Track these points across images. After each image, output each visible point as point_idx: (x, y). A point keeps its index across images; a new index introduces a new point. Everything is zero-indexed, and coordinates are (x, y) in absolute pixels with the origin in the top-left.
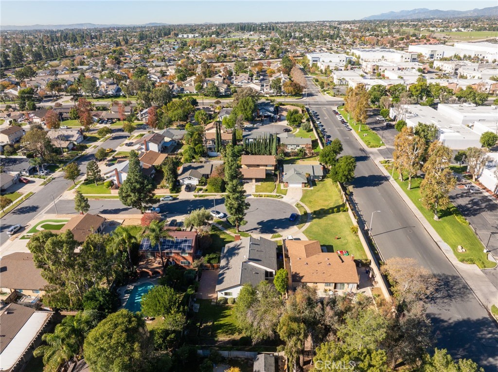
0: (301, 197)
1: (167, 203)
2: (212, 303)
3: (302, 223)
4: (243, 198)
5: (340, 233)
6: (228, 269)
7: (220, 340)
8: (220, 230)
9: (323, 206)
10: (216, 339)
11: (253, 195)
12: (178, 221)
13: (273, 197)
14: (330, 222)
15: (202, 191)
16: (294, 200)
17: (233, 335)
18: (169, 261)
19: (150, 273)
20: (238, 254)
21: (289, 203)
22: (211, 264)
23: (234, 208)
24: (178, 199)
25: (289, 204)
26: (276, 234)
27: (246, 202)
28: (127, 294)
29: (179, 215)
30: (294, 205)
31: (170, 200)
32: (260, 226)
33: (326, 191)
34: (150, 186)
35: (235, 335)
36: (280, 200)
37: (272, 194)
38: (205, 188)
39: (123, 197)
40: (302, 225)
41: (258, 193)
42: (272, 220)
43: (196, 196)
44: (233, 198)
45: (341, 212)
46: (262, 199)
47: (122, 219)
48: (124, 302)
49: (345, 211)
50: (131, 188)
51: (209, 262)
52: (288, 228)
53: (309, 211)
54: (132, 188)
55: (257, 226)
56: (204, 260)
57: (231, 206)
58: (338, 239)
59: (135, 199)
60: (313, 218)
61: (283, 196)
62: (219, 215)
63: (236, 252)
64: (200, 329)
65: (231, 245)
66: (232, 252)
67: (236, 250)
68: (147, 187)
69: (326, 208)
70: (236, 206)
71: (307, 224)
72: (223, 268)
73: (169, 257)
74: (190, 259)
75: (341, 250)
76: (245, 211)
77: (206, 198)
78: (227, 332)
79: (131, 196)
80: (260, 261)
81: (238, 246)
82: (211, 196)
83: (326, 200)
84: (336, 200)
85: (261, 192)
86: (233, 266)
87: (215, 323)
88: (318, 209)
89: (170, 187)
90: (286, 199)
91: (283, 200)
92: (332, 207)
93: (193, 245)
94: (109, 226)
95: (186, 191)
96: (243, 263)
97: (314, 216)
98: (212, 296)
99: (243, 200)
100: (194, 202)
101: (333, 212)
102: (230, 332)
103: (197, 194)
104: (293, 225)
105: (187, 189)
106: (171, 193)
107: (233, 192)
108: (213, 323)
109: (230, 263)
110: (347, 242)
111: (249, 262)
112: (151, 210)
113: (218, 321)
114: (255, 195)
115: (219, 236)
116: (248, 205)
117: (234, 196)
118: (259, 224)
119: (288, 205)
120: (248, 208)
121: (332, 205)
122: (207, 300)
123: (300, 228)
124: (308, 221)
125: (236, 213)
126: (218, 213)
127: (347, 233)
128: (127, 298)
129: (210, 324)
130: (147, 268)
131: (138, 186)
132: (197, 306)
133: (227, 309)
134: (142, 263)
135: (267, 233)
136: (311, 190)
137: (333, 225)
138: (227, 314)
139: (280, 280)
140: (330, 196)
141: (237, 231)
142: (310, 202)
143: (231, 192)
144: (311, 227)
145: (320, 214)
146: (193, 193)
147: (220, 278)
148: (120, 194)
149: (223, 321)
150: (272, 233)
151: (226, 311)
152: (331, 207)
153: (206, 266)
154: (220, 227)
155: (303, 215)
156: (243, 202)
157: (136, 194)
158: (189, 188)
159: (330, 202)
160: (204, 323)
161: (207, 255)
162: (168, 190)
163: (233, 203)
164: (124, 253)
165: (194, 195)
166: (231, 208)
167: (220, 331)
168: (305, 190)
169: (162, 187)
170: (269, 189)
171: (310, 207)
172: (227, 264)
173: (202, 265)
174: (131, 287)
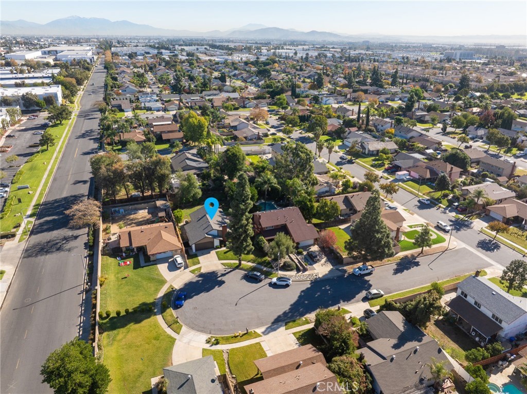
11: (260, 336)
13: (223, 339)
16: (185, 340)
21: (193, 332)
25: (193, 328)
26: (197, 273)
30: (185, 327)
32: (219, 279)
37: (229, 346)
42: (208, 290)
52: (186, 285)
55: (224, 278)
58: (125, 278)
60: (154, 304)
61: (207, 346)
71: (162, 295)
90: (200, 339)
91: (204, 337)
114: (257, 335)
118: (223, 282)
123: (171, 286)
135: (208, 273)
142: (157, 339)
144: (157, 290)
150: (202, 273)
171: (157, 326)
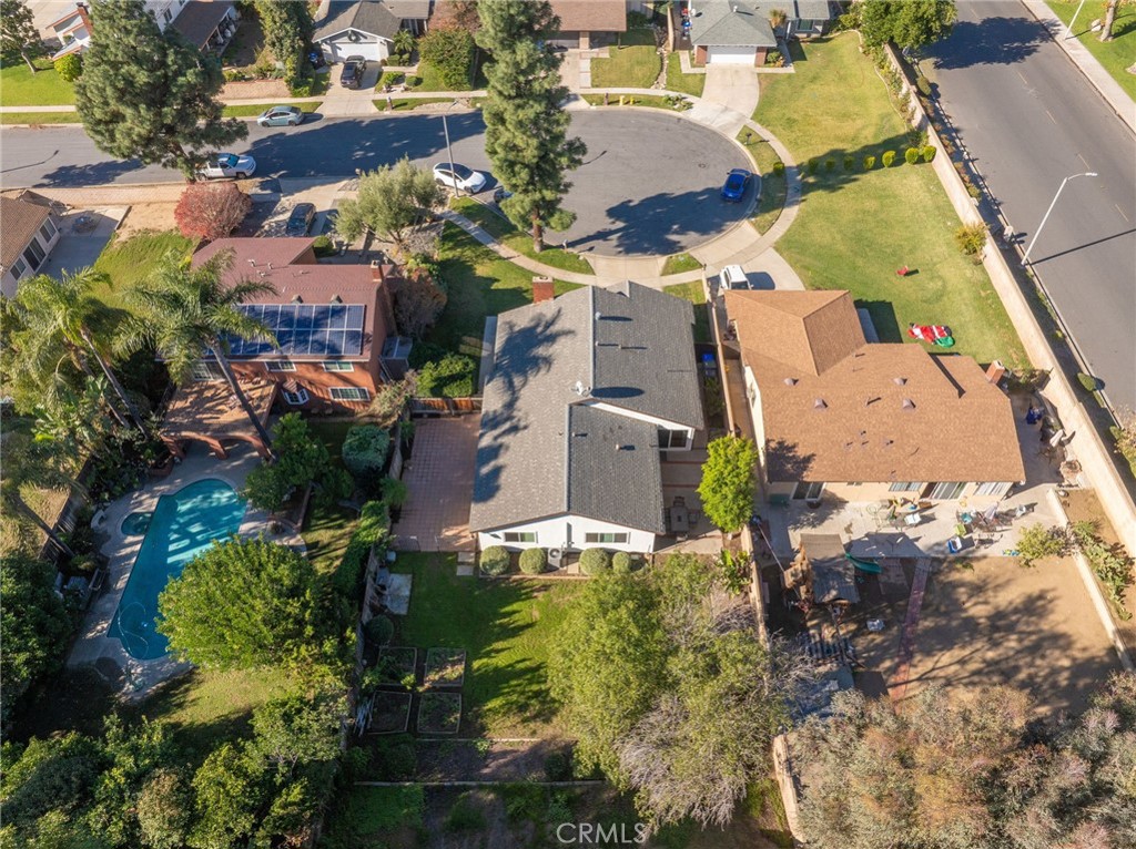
0: (754, 102)
1: (282, 134)
2: (460, 571)
3: (768, 211)
4: (558, 123)
5: (911, 252)
6: (515, 429)
7: (496, 748)
8: (475, 243)
9: (838, 138)
10: (482, 746)
11: (584, 96)
12: (318, 209)
13: (658, 105)
14: (871, 205)
15: (404, 84)
16: (729, 118)
17: (547, 721)
18: (285, 390)
19: (215, 444)
20: (548, 361)
21: (715, 126)
22: (445, 397)
23: (526, 166)
24: (320, 117)
25: (714, 133)
26: (680, 257)
27: (569, 137)
28: (135, 533)
29: (322, 184)
30: (732, 136)
31: (291, 123)
32: (620, 224)
33: (842, 78)
34: (190, 77)
35: (555, 720)
36: (680, 115)
37: (652, 92)
38: (411, 71)
39: (99, 122)
40: (768, 216)
41: (602, 91)
42: (660, 199)
43: (381, 105)
44: (520, 124)
45: (906, 166)
46: (619, 113)
47: (121, 204)
48: (121, 573)
49: (921, 160)
50: (115, 87)
51: (436, 391)
52: (718, 228)
53: (789, 160)
54: (121, 85)
55: (607, 224)
56: (420, 383)
57: (511, 156)
58: (908, 274)
59: (143, 132)
60: (806, 189)
61: (691, 99)
62: (469, 183)
63: (541, 351)
64: (417, 697)
65: (521, 317)
66: (526, 353)
67: (540, 343)
68: (181, 80)
69: (850, 148)
70: (530, 154)
71: (786, 211)
72: (492, 422)
73: (283, 378)
74: (366, 381)
75: (925, 324)
76: (567, 175)
77: (418, 111)
78: (523, 708)
79: (123, 118)
80: (639, 392)
81: (548, 325)
82: (435, 105)
83: (845, 116)
84: (882, 117)
85: (612, 84)
86: (532, 418)
87: (476, 664)
88: (820, 150)
89: (291, 74)
90: (702, 111)
91: (694, 115)
92: (871, 141)
93: (369, 329)
94: (74, 234)
95: (345, 85)
96: (571, 408)
97: (811, 180)
98: (457, 537)
99: (557, 130)
100: (378, 126)
101: (878, 165)
102: (535, 705)
103: (386, 96)
104: (737, 217)
105: (350, 78)
106: (295, 95)
107: (519, 96)
108: (468, 667)
109: (519, 404)
110: (944, 286)
111: (596, 402)
112: (224, 166)
113: (488, 655)
114: (591, 99)
115: (471, 268)
116: (576, 149)
117: (521, 114)
118: (613, 213)
119: (709, 138)
120: (579, 162)
121: (869, 137)
122: (438, 554)
123: (762, 230)
124: (789, 200)
125: (531, 182)
126: (463, 172)
127: (938, 249)
128: (132, 553)
129: (453, 672)
130: (199, 426)
131: (142, 78)
132: (400, 584)
133: (518, 599)
134: (179, 404)
135: (644, 251)
136: (790, 76)
137: (882, 216)
138: (519, 619)
139: (728, 491)
140: (857, 100)
141: (537, 248)
142: (791, 122)
143: (510, 97)
144: (801, 223)
145: (834, 170)
146: (370, 94)
147: (485, 470)
148: (85, 108)
149: (505, 655)
150: (664, 253)
151: (515, 606)
152: (865, 143)
153: (428, 406)
154: (473, 227)
155: (770, 175)
156: (557, 138)
157: (142, 107)
158: (358, 75)
159: (859, 123)
160: (431, 668)
161: (429, 364)
162: (282, 85)
163: (519, 142)
164: (91, 379)
165: (375, 102)
166: (512, 164)
167: (494, 703)
168: (767, 75)
169: (263, 74)
170: (639, 72)
171: (793, 145)
172: (510, 405)
173: (410, 403)
174: (148, 503)
